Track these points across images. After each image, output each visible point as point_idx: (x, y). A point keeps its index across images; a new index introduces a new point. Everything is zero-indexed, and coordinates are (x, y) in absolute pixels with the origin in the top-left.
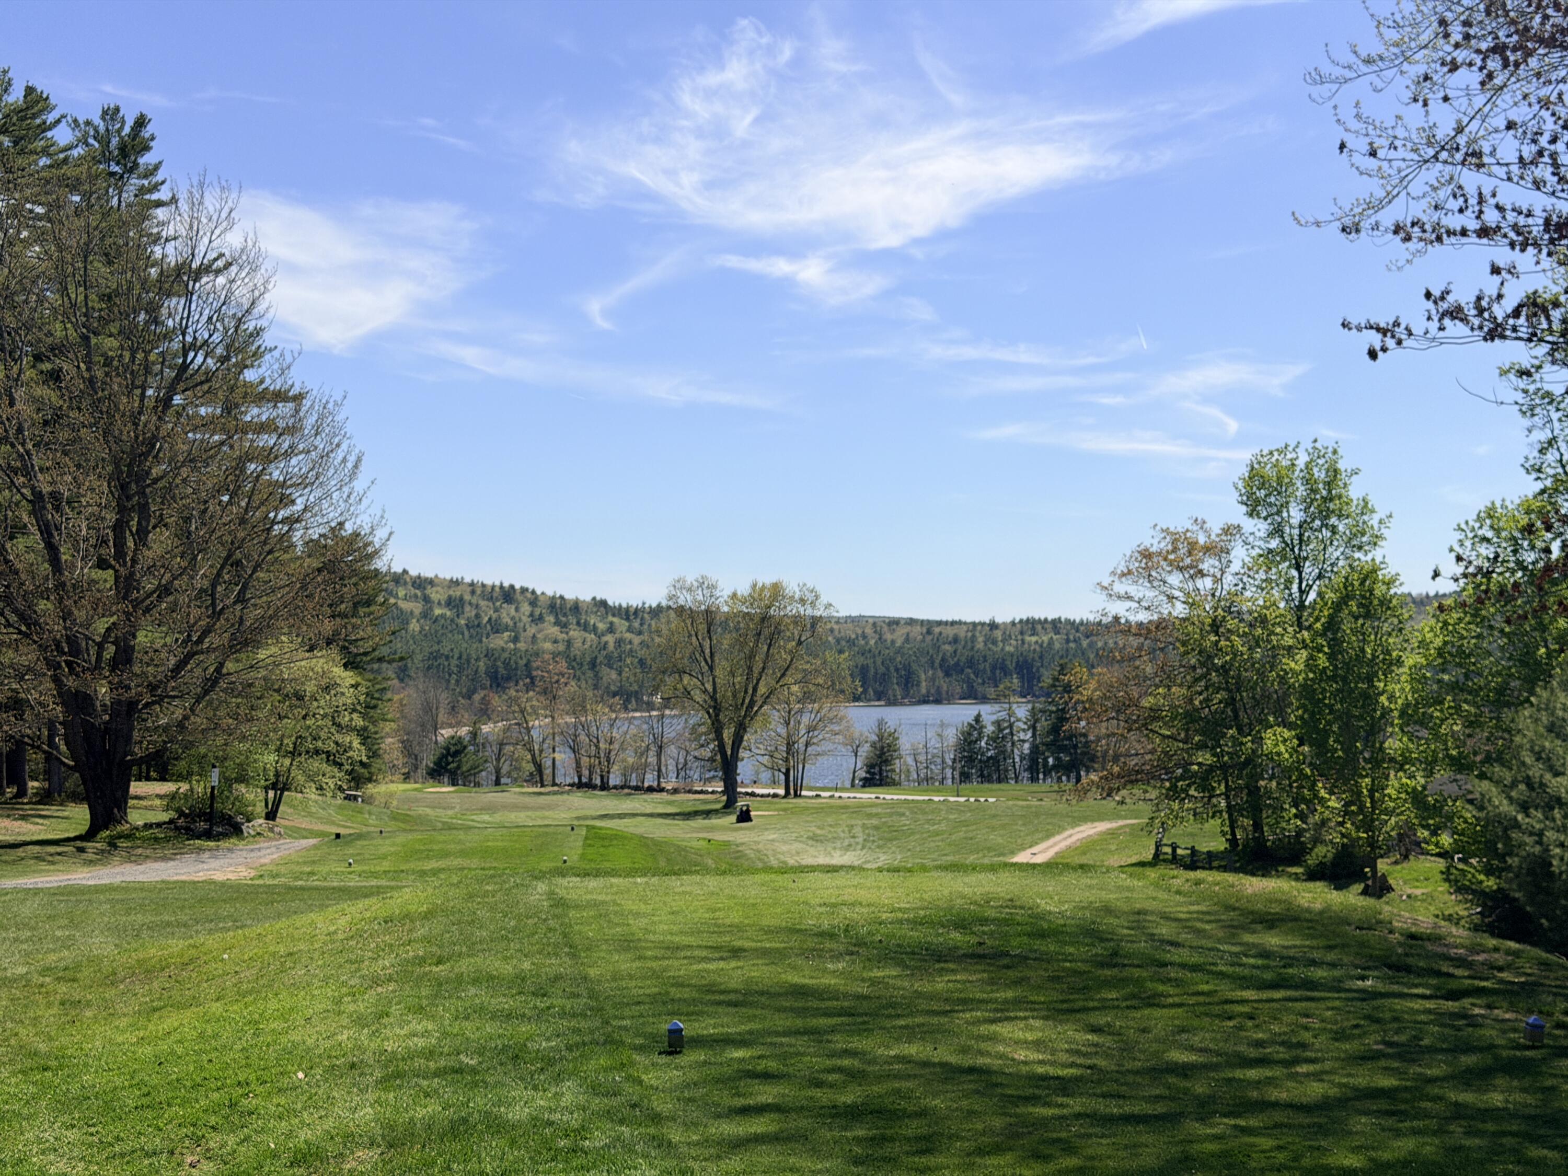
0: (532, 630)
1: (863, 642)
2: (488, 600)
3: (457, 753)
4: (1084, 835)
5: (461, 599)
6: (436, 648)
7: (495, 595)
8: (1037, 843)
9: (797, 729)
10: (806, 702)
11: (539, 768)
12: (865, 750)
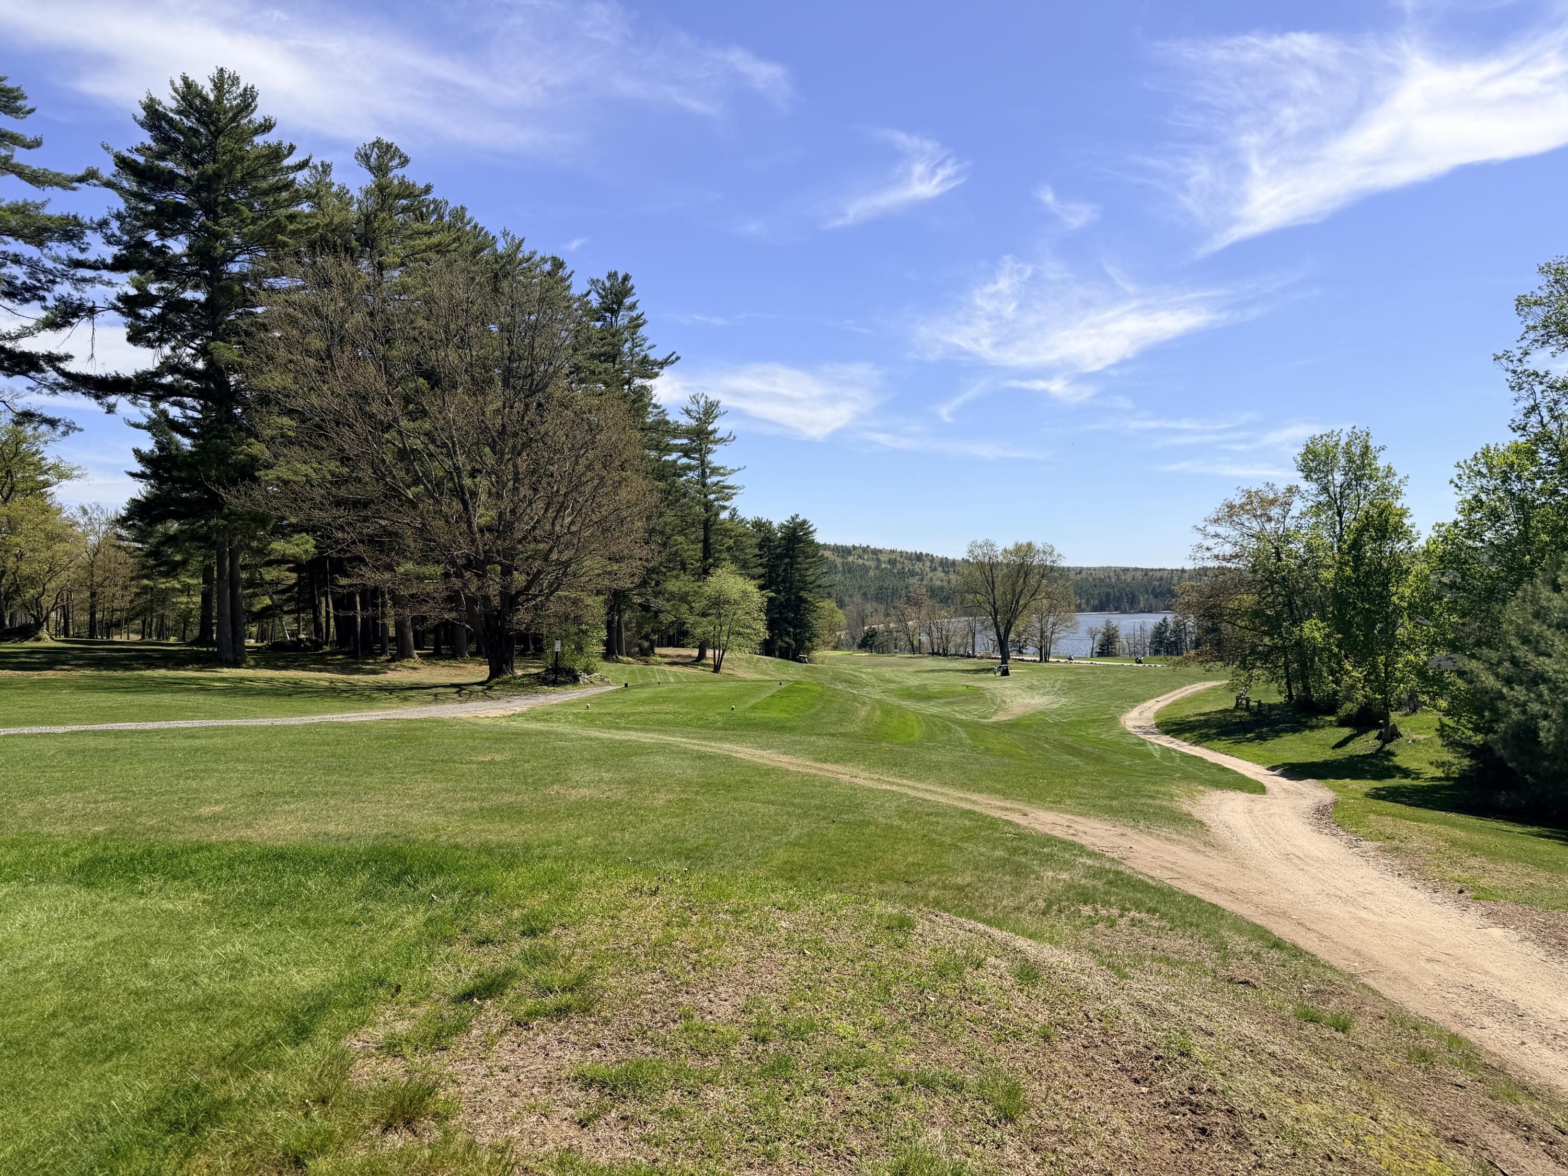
1: (1108, 580)
2: (909, 560)
3: (872, 636)
4: (1196, 689)
5: (895, 559)
6: (882, 584)
7: (912, 557)
8: (1163, 695)
9: (1046, 625)
10: (1051, 609)
11: (912, 644)
12: (1099, 637)
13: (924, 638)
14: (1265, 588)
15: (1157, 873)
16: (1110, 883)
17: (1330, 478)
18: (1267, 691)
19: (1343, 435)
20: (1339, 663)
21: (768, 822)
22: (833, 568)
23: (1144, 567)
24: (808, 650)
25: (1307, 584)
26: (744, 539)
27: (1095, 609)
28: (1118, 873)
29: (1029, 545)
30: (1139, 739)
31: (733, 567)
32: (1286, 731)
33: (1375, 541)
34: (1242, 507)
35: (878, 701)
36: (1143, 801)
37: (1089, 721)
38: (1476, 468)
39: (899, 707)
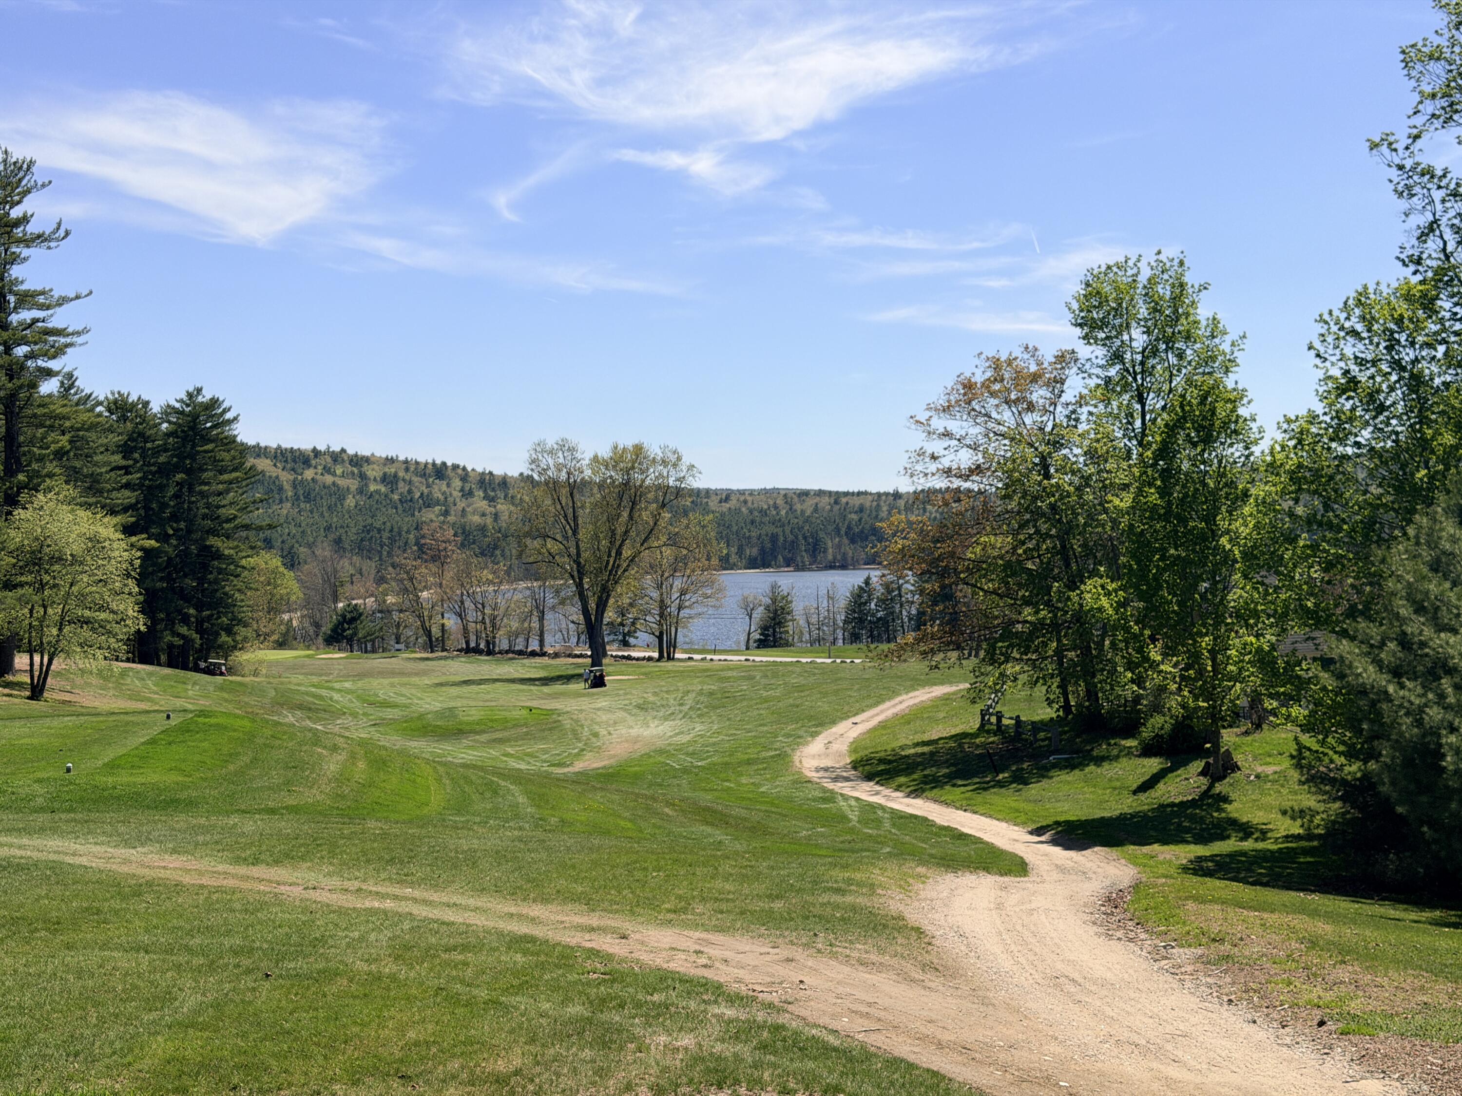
0: (461, 505)
1: (774, 513)
2: (421, 476)
3: (353, 620)
4: (917, 701)
5: (396, 476)
6: (370, 521)
7: (428, 472)
8: (863, 711)
9: (670, 594)
10: (678, 565)
11: (429, 634)
12: (759, 614)
13: (451, 622)
14: (1022, 526)
15: (843, 1023)
16: (763, 1047)
17: (1126, 337)
18: (1030, 698)
19: (1142, 265)
20: (1140, 650)
21: (135, 987)
22: (274, 489)
23: (833, 488)
24: (227, 651)
25: (1090, 517)
26: (92, 435)
27: (753, 564)
28: (777, 1028)
29: (638, 449)
30: (824, 790)
31: (69, 491)
32: (1055, 766)
33: (1195, 445)
34: (986, 385)
35: (362, 743)
36: (825, 898)
37: (740, 763)
38: (1347, 325)
39: (403, 752)
